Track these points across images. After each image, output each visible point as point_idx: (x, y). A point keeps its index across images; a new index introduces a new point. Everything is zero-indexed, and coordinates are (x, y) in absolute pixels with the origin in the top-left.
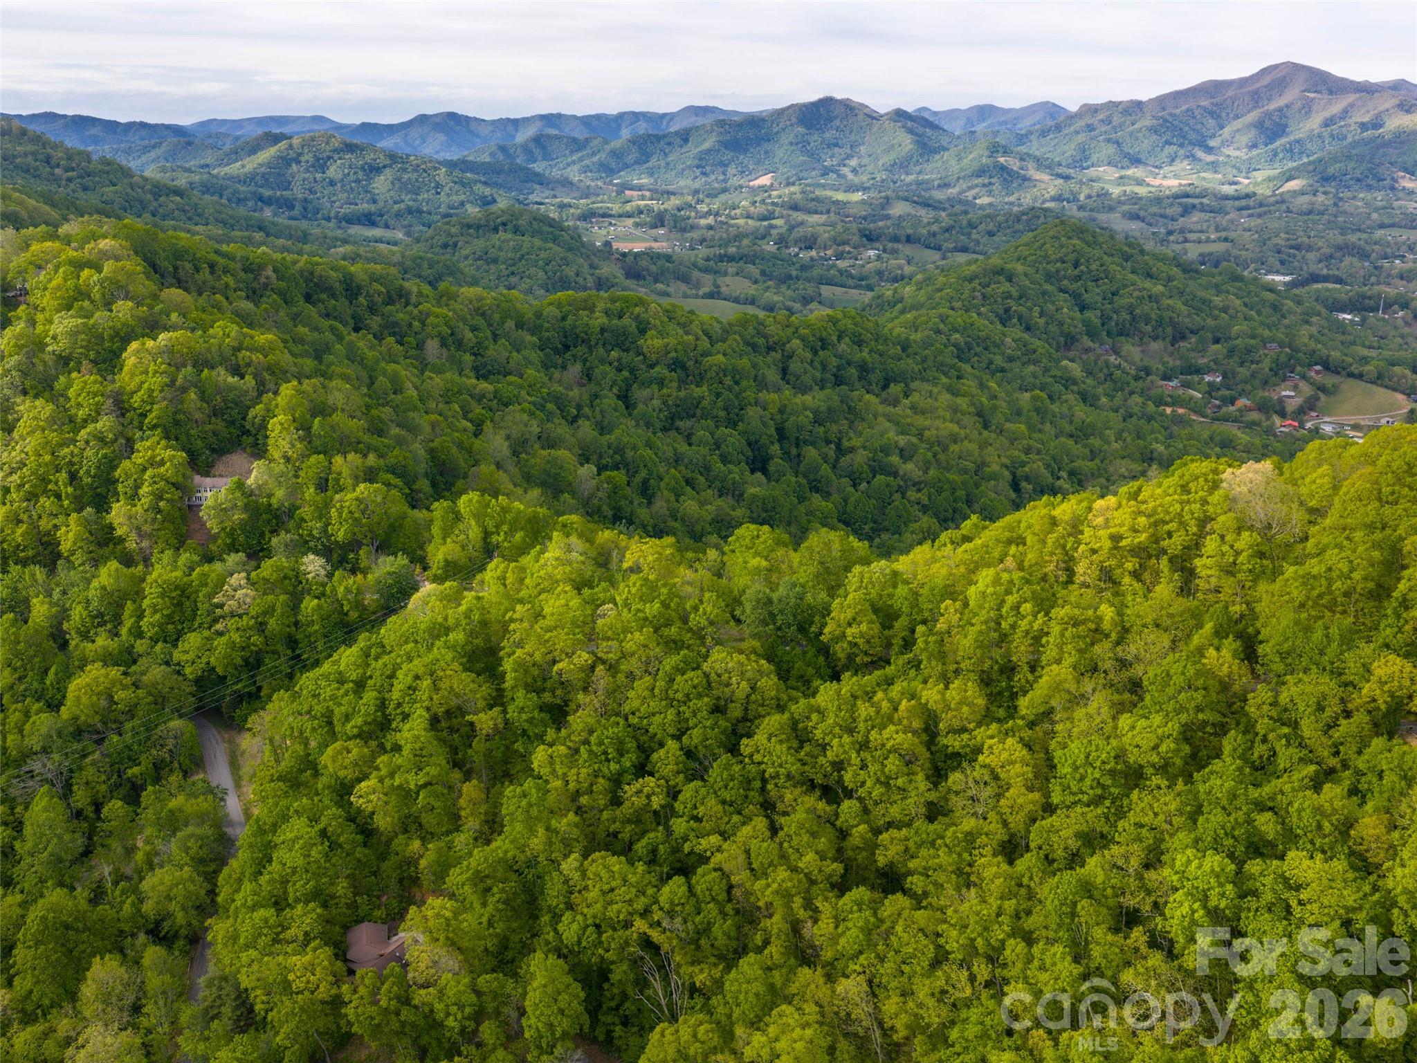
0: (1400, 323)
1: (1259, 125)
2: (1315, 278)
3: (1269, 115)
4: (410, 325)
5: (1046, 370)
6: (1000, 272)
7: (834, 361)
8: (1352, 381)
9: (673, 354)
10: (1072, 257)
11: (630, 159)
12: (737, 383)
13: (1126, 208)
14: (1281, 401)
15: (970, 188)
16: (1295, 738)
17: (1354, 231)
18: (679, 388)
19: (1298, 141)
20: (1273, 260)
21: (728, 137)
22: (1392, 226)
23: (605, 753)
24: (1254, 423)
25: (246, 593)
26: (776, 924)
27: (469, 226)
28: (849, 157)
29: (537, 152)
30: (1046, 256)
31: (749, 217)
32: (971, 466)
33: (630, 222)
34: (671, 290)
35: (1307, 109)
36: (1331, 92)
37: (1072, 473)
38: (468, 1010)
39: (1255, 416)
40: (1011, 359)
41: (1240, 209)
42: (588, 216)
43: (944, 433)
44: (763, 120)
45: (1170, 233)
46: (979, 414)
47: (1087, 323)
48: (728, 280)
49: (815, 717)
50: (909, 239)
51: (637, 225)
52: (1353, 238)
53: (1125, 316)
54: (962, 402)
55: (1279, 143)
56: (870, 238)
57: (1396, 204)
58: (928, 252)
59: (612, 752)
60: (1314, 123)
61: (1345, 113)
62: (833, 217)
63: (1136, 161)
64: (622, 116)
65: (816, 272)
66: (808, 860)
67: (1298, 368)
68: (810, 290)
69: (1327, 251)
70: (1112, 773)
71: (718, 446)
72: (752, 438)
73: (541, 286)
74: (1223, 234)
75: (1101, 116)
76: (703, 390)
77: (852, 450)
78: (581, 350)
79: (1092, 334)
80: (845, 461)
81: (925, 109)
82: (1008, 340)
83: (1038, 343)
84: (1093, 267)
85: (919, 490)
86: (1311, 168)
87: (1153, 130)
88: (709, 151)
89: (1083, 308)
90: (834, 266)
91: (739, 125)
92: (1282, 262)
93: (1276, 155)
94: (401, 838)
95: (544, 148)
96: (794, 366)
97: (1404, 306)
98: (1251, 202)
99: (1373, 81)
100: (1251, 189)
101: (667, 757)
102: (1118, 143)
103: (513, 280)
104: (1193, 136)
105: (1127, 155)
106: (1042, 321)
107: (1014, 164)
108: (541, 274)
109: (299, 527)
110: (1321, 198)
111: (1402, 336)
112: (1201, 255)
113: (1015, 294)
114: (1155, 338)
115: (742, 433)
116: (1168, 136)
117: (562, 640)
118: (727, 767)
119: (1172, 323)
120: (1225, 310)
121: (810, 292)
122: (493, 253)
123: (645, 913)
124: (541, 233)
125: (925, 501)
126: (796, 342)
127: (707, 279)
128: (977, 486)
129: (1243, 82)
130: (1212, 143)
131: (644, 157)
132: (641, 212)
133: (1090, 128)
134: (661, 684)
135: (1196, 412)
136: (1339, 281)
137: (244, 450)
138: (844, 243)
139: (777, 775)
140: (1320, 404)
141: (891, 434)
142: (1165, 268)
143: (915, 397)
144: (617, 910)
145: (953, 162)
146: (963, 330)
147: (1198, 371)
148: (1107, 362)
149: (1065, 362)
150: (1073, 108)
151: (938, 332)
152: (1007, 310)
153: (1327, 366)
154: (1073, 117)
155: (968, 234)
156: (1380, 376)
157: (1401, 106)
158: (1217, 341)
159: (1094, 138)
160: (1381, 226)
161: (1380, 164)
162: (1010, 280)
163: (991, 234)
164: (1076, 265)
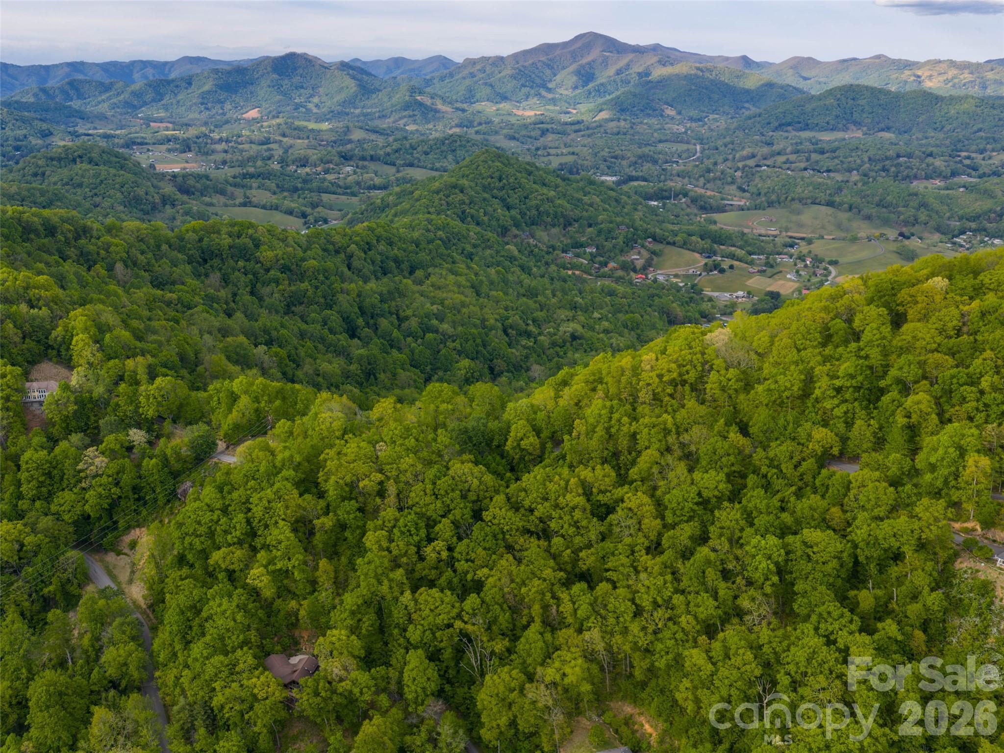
0: (684, 206)
1: (578, 73)
2: (632, 179)
3: (583, 66)
4: (98, 254)
5: (498, 252)
6: (455, 186)
7: (379, 258)
8: (669, 247)
9: (282, 262)
10: (497, 174)
11: (148, 97)
12: (327, 278)
13: (505, 131)
14: (632, 261)
15: (401, 119)
16: (781, 474)
17: (646, 145)
18: (290, 285)
19: (602, 84)
20: (603, 166)
21: (222, 81)
22: (666, 141)
23: (409, 531)
24: (621, 278)
25: (101, 461)
26: (536, 609)
27: (52, 159)
28: (312, 96)
29: (72, 92)
30: (481, 174)
31: (251, 142)
32: (478, 322)
33: (164, 147)
34: (214, 201)
35: (605, 63)
36: (618, 52)
37: (534, 321)
38: (373, 689)
39: (620, 273)
40: (475, 246)
41: (576, 131)
42: (130, 144)
43: (458, 301)
44: (246, 69)
45: (538, 149)
46: (473, 287)
47: (513, 218)
48: (254, 192)
49: (523, 494)
50: (372, 158)
51: (169, 151)
52: (646, 150)
53: (534, 212)
54: (462, 280)
55: (591, 85)
56: (346, 158)
57: (666, 126)
58: (386, 167)
59: (413, 530)
60: (611, 71)
61: (628, 66)
62: (313, 142)
63: (505, 98)
64: (133, 63)
65: (315, 184)
66: (548, 573)
67: (639, 241)
68: (315, 197)
69: (633, 159)
70: (697, 504)
71: (325, 323)
72: (345, 315)
73: (120, 203)
74: (571, 150)
75: (478, 67)
76: (305, 285)
77: (407, 318)
78: (216, 262)
79: (517, 225)
80: (405, 325)
81: (357, 60)
82: (472, 233)
83: (490, 234)
84: (511, 180)
85: (454, 341)
86: (613, 103)
87: (513, 77)
88: (209, 92)
89: (509, 208)
90: (325, 179)
91: (229, 73)
92: (609, 168)
93: (590, 93)
94: (279, 602)
95: (77, 90)
96: (356, 263)
97: (685, 195)
98: (581, 126)
99: (642, 44)
100: (579, 118)
101: (444, 527)
102: (491, 85)
103: (97, 200)
104: (538, 81)
105: (498, 94)
106: (486, 219)
107: (428, 101)
108: (119, 194)
109: (115, 410)
110: (622, 123)
111: (688, 215)
112: (561, 164)
113: (467, 201)
114: (554, 226)
115: (338, 312)
116: (523, 81)
117: (361, 468)
118: (482, 529)
119: (563, 216)
120: (591, 205)
121: (315, 199)
122: (77, 179)
123: (459, 616)
124: (110, 162)
125: (459, 347)
126: (353, 246)
127: (239, 192)
128: (487, 335)
129: (565, 45)
130: (550, 86)
131: (159, 97)
132: (169, 140)
133: (472, 75)
134: (429, 487)
135: (586, 273)
136: (645, 180)
137: (50, 360)
138: (328, 162)
139: (511, 529)
140: (654, 262)
141: (428, 305)
142: (552, 179)
143: (433, 279)
144: (442, 619)
145: (386, 100)
146: (444, 228)
147: (582, 246)
148: (528, 243)
149: (507, 246)
150: (460, 60)
151: (428, 230)
152: (463, 212)
153: (655, 239)
154: (460, 67)
155: (412, 154)
156: (685, 243)
157: (659, 62)
158: (590, 226)
159: (476, 82)
160: (660, 141)
161: (653, 100)
162: (462, 191)
163: (426, 153)
164: (500, 180)
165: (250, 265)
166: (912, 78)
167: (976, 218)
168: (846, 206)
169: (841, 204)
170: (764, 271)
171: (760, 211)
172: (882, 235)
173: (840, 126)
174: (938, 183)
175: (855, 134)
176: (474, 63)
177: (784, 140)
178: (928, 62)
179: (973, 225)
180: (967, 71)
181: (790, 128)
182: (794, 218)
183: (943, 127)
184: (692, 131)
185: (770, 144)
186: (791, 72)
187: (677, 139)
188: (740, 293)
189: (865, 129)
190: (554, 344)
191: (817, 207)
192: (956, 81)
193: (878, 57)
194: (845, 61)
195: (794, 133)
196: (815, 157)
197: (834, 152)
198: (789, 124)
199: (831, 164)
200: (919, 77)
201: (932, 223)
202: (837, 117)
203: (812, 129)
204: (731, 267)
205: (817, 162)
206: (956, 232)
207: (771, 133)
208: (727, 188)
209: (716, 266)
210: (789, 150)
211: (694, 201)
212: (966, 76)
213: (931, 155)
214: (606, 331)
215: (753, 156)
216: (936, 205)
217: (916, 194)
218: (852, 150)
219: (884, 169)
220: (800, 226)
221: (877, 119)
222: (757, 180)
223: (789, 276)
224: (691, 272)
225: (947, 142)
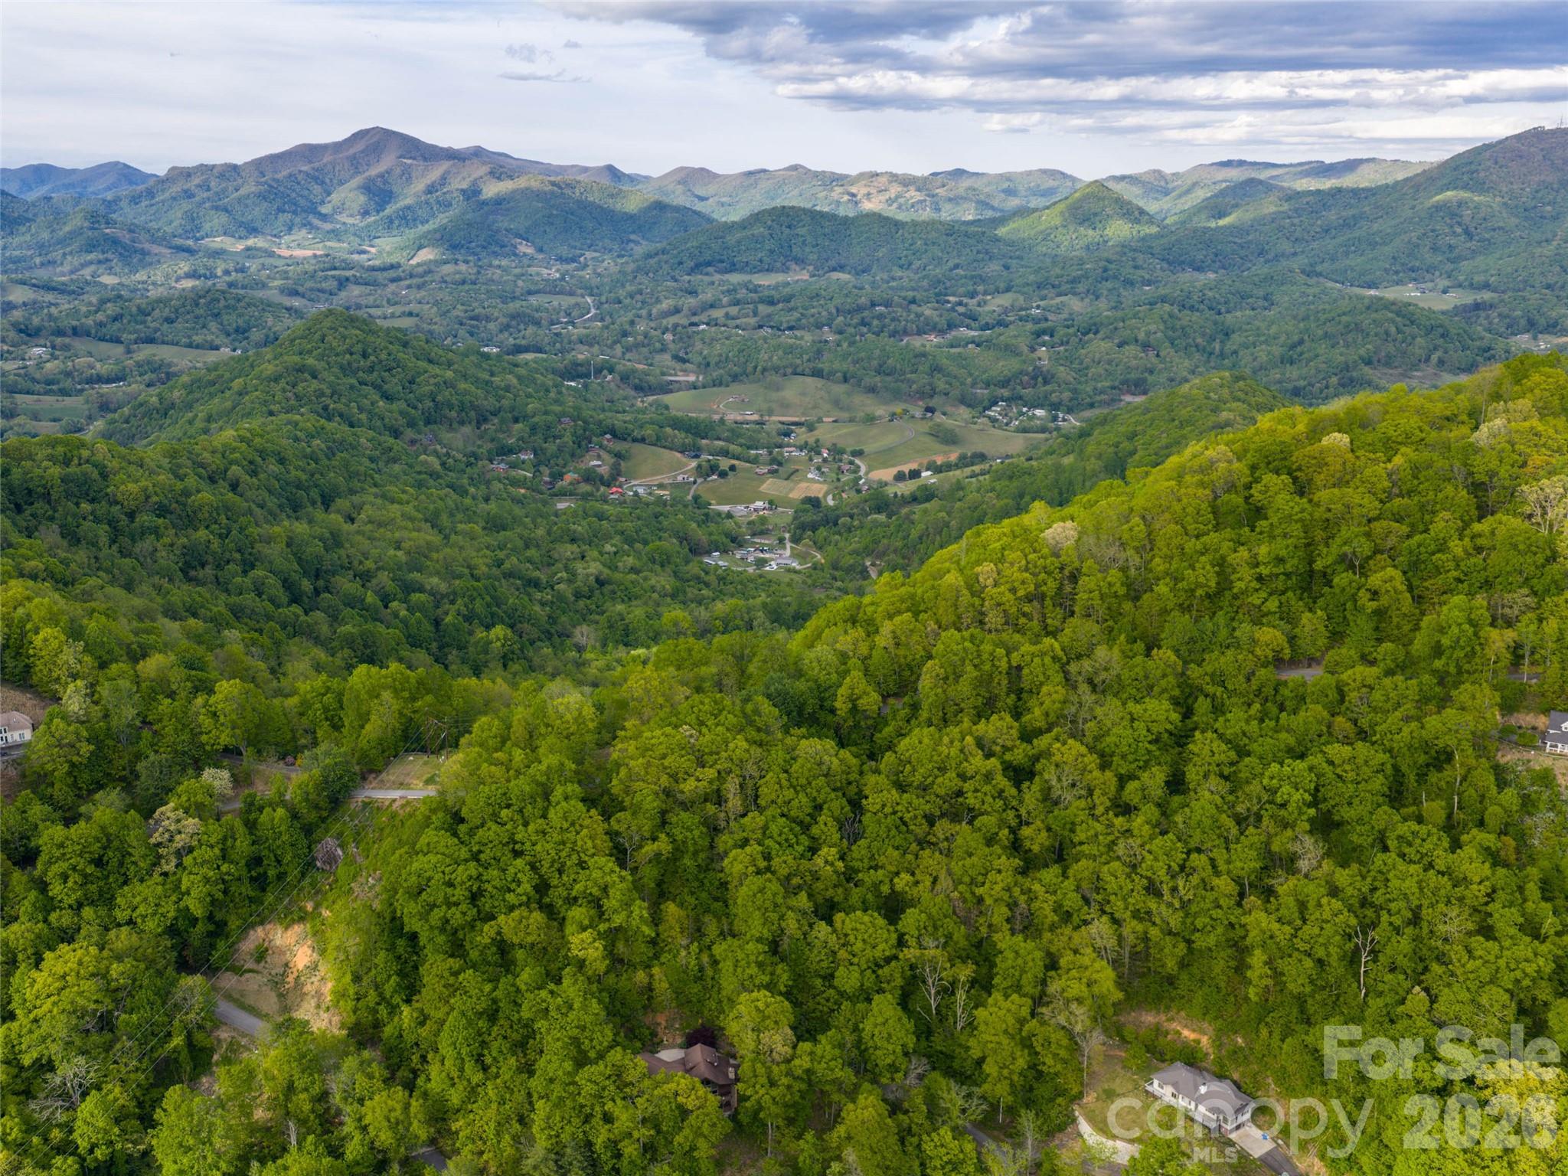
0: (615, 386)
1: (367, 188)
2: (519, 349)
3: (370, 180)
5: (410, 467)
8: (638, 447)
9: (155, 499)
12: (231, 520)
14: (594, 469)
17: (512, 299)
18: (178, 535)
19: (408, 208)
22: (539, 292)
24: (589, 494)
25: (190, 825)
35: (407, 175)
36: (425, 159)
37: (531, 563)
39: (585, 488)
40: (373, 460)
41: (394, 280)
46: (427, 519)
47: (402, 414)
50: (75, 332)
52: (514, 306)
53: (429, 404)
54: (409, 509)
55: (389, 210)
56: (27, 332)
57: (530, 270)
58: (105, 345)
60: (419, 186)
61: (444, 179)
63: (253, 231)
67: (594, 439)
69: (505, 320)
71: (260, 591)
72: (282, 576)
74: (402, 308)
75: (197, 181)
76: (202, 534)
77: (370, 573)
78: (40, 506)
79: (411, 424)
80: (373, 584)
82: (362, 440)
84: (383, 356)
85: (453, 602)
86: (438, 236)
87: (262, 197)
93: (391, 222)
97: (611, 371)
98: (399, 273)
100: (394, 259)
102: (227, 210)
104: (302, 202)
105: (241, 224)
106: (363, 416)
107: (123, 236)
110: (463, 267)
114: (462, 423)
115: (270, 572)
116: (279, 202)
119: (474, 407)
120: (507, 389)
121: (6, 402)
129: (338, 146)
130: (324, 210)
133: (189, 195)
140: (624, 469)
147: (512, 451)
149: (423, 457)
150: (161, 171)
152: (325, 408)
153: (615, 434)
154: (162, 182)
155: (144, 322)
156: (658, 439)
157: (491, 173)
158: (516, 420)
159: (200, 204)
160: (530, 293)
161: (498, 231)
162: (315, 377)
163: (169, 321)
164: (365, 355)
165: (102, 508)
166: (846, 198)
167: (1005, 383)
168: (839, 374)
169: (832, 373)
170: (776, 471)
171: (722, 389)
172: (906, 411)
173: (778, 265)
174: (934, 339)
175: (799, 276)
176: (189, 175)
177: (713, 285)
178: (862, 175)
179: (1006, 393)
180: (912, 188)
181: (710, 269)
182: (774, 395)
183: (910, 264)
184: (572, 277)
185: (693, 293)
186: (680, 189)
187: (553, 288)
188: (759, 504)
189: (811, 268)
190: (578, 595)
191: (800, 378)
192: (902, 200)
193: (795, 168)
194: (750, 173)
195: (717, 277)
196: (763, 309)
197: (789, 301)
198: (709, 264)
199: (786, 319)
200: (854, 195)
201: (955, 393)
202: (772, 252)
203: (741, 271)
204: (733, 468)
205: (769, 316)
206: (986, 403)
207: (687, 278)
208: (658, 357)
209: (713, 469)
210: (725, 300)
211: (625, 378)
212: (913, 195)
213: (913, 301)
214: (634, 570)
215: (677, 311)
216: (953, 369)
217: (924, 355)
218: (812, 298)
219: (863, 323)
220: (785, 406)
221: (825, 255)
222: (699, 345)
223: (810, 476)
224: (680, 478)
225: (925, 283)
